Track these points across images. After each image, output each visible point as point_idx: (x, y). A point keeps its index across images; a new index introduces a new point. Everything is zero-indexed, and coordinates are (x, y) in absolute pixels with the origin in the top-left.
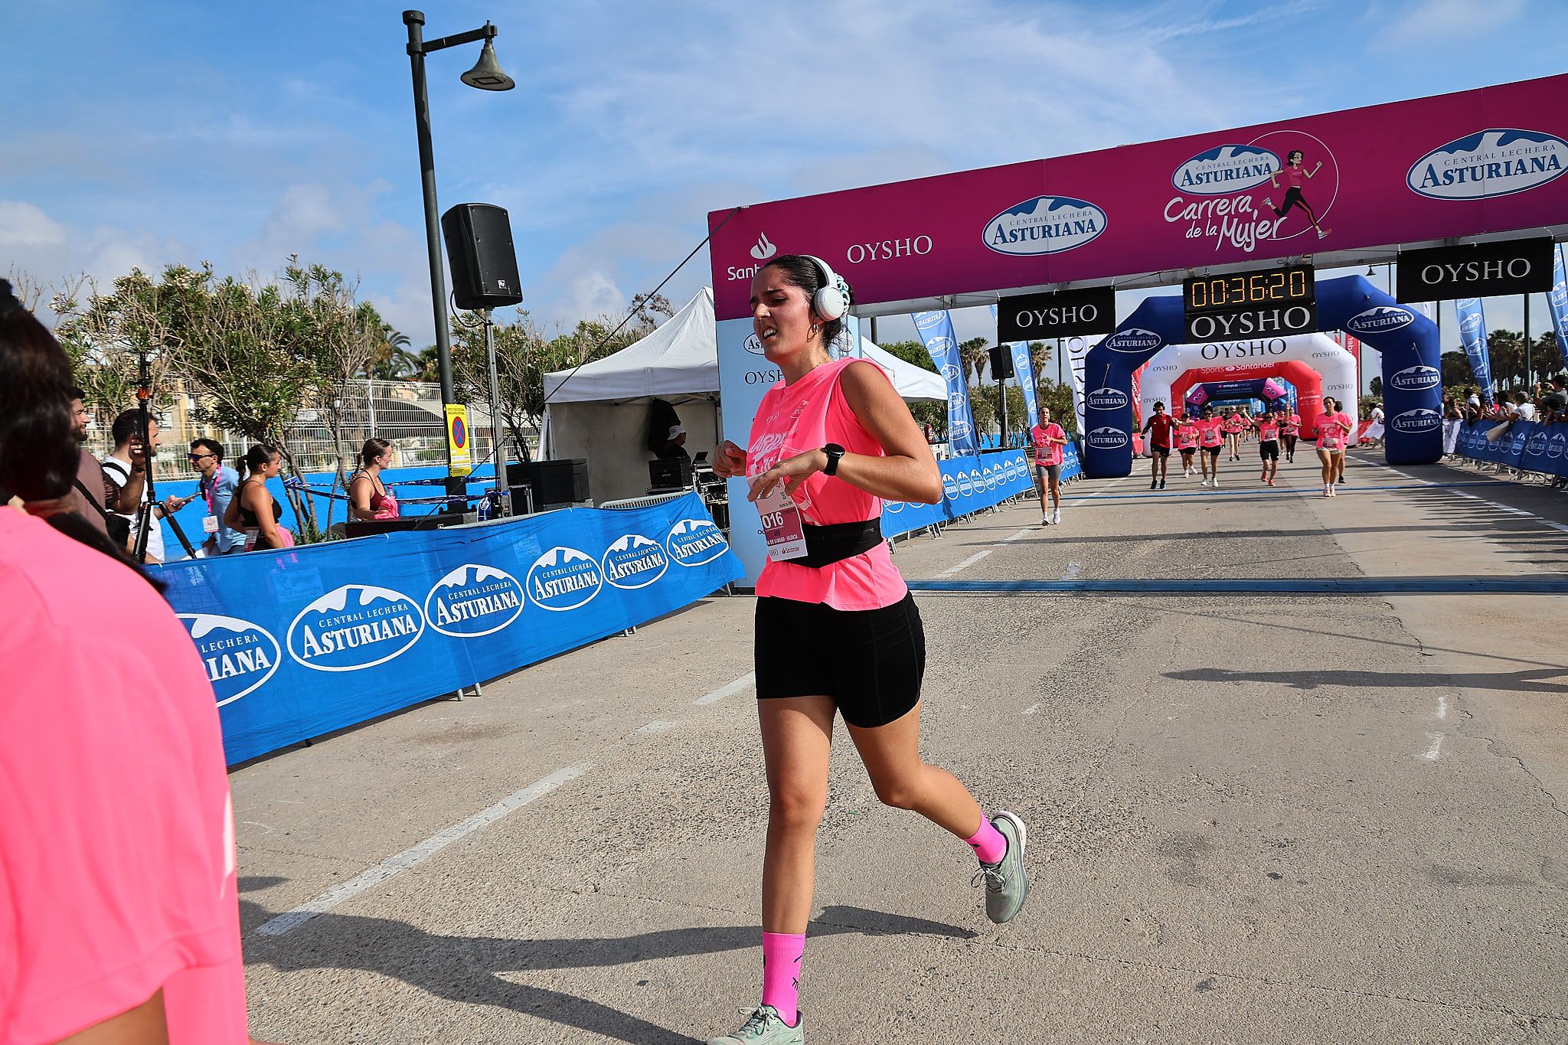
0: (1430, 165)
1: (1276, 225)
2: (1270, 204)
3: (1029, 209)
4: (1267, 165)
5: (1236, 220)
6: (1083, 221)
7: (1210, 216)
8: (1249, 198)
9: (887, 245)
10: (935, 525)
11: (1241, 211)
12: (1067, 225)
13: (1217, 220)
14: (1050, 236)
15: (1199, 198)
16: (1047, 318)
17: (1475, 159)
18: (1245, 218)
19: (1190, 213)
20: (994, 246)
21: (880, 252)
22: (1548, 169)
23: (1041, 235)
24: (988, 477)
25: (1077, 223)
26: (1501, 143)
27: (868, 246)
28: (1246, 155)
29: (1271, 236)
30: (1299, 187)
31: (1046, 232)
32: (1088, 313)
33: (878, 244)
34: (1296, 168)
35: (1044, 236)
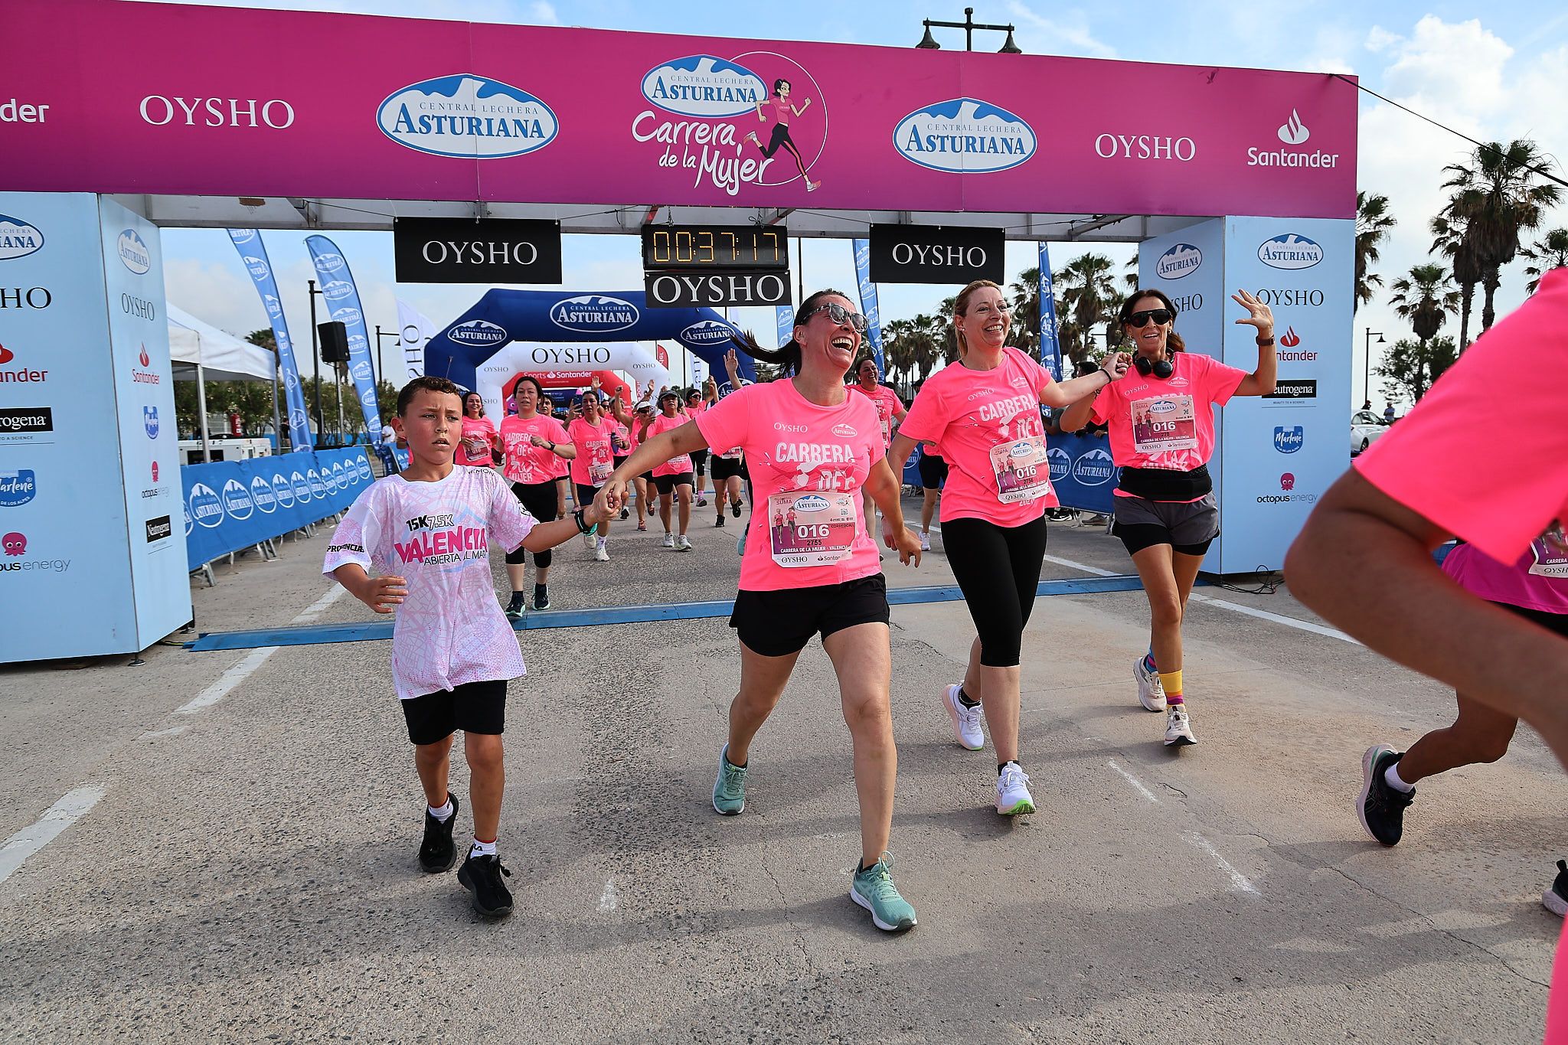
0: (915, 126)
1: (763, 167)
2: (755, 139)
3: (449, 90)
4: (752, 90)
5: (717, 153)
6: (526, 121)
7: (687, 143)
8: (732, 128)
9: (214, 104)
10: (268, 543)
11: (724, 143)
12: (503, 121)
13: (696, 150)
14: (480, 133)
15: (675, 118)
16: (468, 254)
17: (955, 128)
18: (728, 153)
19: (664, 133)
20: (393, 134)
21: (201, 114)
22: (1015, 153)
23: (466, 130)
24: (327, 479)
25: (518, 122)
26: (978, 115)
27: (180, 100)
28: (728, 74)
29: (756, 179)
30: (787, 125)
31: (474, 126)
32: (525, 254)
33: (198, 100)
34: (783, 101)
35: (471, 133)
